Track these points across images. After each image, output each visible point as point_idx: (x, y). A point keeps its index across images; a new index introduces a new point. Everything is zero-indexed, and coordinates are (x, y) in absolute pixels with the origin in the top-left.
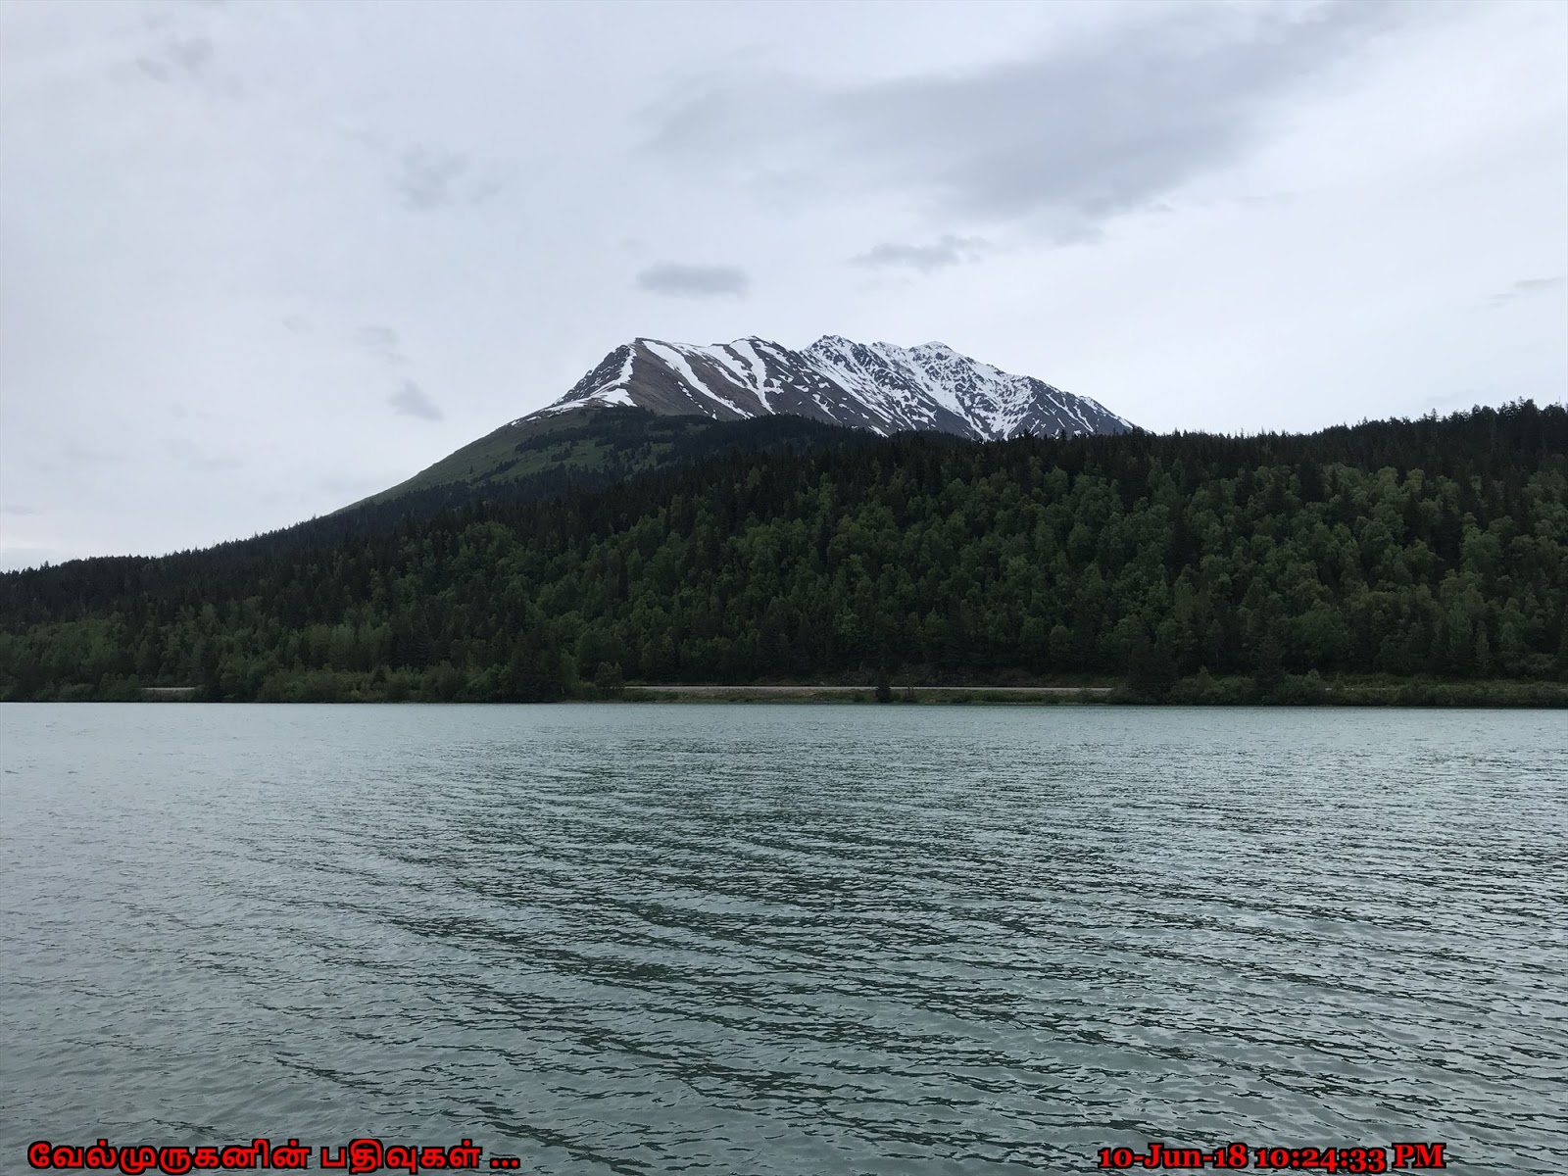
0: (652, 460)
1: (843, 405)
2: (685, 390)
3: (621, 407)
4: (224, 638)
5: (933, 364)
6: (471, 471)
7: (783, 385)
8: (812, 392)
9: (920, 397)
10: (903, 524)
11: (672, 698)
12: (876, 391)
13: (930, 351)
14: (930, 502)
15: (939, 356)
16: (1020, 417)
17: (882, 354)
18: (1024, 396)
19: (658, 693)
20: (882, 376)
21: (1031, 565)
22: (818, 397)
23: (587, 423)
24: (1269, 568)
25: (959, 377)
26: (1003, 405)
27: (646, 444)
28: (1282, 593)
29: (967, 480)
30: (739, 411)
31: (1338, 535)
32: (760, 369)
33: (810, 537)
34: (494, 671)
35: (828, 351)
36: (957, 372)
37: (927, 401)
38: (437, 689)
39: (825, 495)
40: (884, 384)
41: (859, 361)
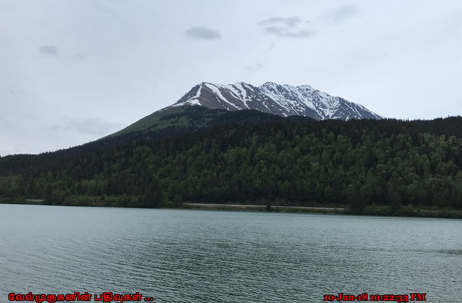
0: (205, 124)
1: (273, 106)
2: (218, 100)
3: (196, 106)
4: (54, 183)
5: (305, 92)
6: (144, 127)
7: (252, 99)
8: (262, 101)
9: (300, 103)
10: (279, 150)
11: (198, 208)
12: (285, 101)
13: (304, 87)
14: (289, 143)
15: (307, 89)
16: (335, 111)
17: (287, 88)
18: (336, 103)
19: (194, 206)
20: (287, 96)
21: (320, 165)
22: (264, 103)
23: (184, 111)
24: (399, 169)
25: (314, 96)
26: (329, 106)
27: (203, 118)
28: (403, 178)
29: (301, 136)
30: (237, 107)
31: (423, 158)
32: (244, 93)
33: (248, 154)
34: (140, 197)
35: (268, 87)
36: (313, 95)
37: (302, 105)
38: (121, 203)
39: (254, 140)
40: (287, 98)
41: (279, 91)
